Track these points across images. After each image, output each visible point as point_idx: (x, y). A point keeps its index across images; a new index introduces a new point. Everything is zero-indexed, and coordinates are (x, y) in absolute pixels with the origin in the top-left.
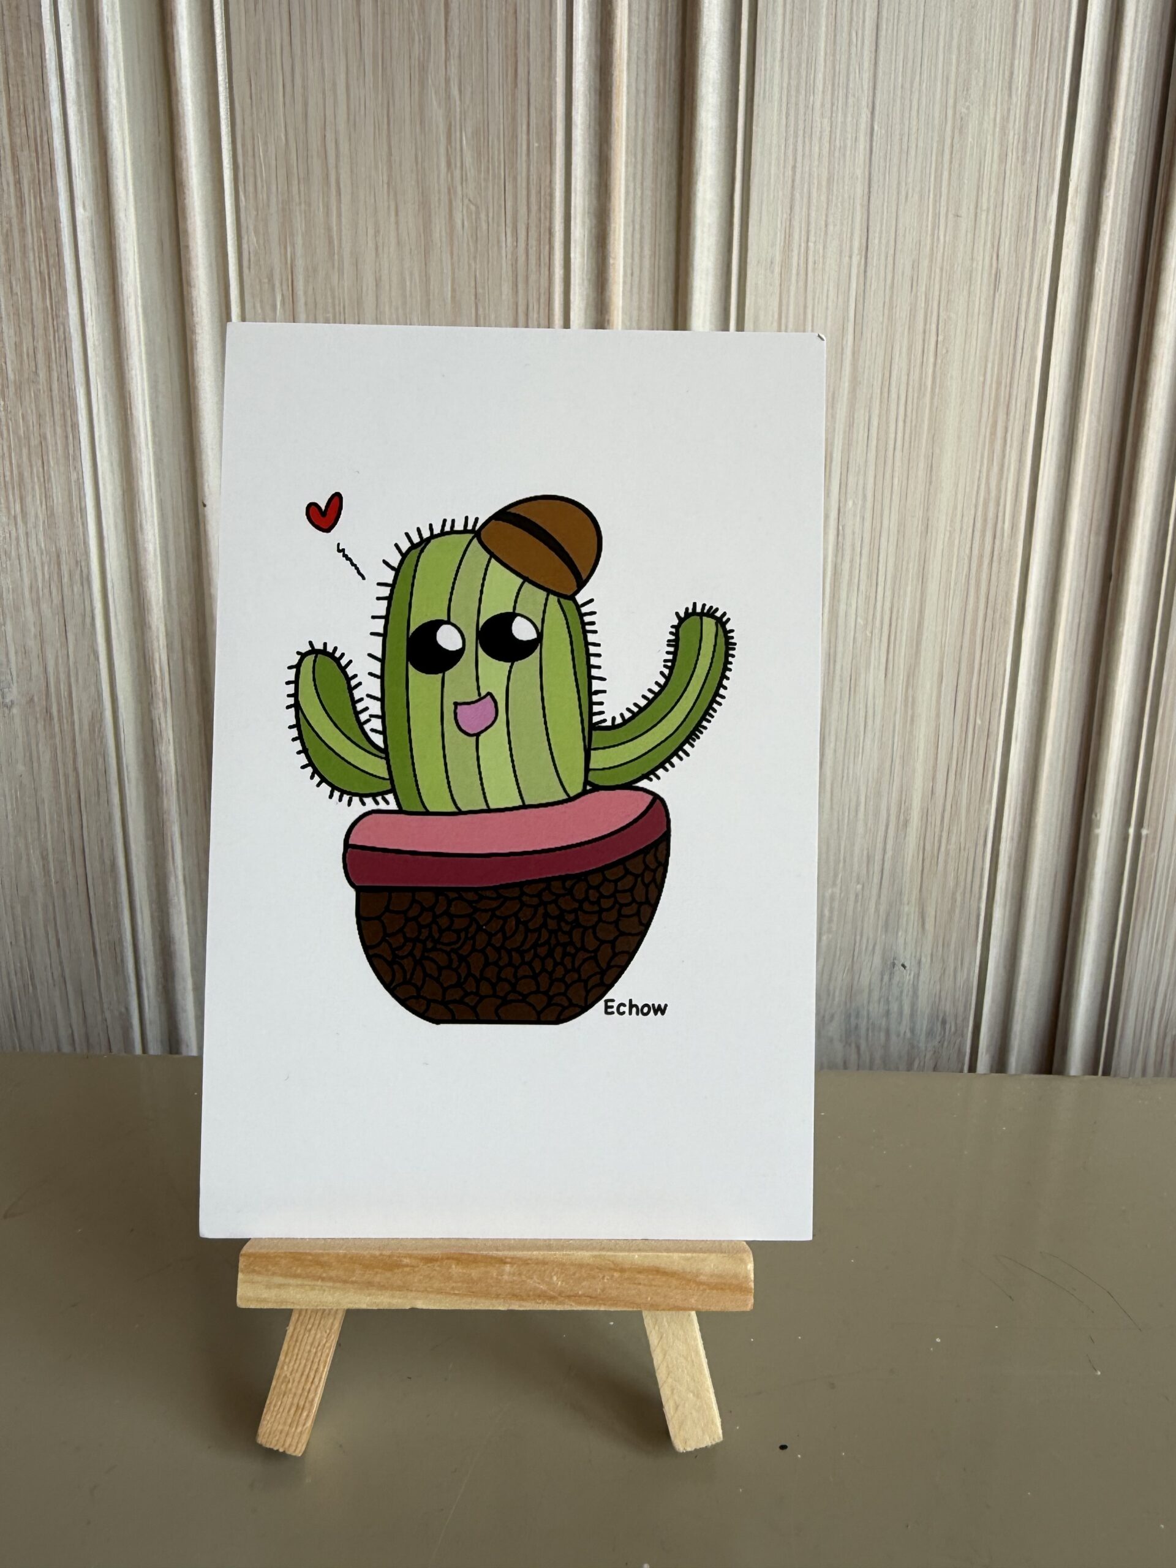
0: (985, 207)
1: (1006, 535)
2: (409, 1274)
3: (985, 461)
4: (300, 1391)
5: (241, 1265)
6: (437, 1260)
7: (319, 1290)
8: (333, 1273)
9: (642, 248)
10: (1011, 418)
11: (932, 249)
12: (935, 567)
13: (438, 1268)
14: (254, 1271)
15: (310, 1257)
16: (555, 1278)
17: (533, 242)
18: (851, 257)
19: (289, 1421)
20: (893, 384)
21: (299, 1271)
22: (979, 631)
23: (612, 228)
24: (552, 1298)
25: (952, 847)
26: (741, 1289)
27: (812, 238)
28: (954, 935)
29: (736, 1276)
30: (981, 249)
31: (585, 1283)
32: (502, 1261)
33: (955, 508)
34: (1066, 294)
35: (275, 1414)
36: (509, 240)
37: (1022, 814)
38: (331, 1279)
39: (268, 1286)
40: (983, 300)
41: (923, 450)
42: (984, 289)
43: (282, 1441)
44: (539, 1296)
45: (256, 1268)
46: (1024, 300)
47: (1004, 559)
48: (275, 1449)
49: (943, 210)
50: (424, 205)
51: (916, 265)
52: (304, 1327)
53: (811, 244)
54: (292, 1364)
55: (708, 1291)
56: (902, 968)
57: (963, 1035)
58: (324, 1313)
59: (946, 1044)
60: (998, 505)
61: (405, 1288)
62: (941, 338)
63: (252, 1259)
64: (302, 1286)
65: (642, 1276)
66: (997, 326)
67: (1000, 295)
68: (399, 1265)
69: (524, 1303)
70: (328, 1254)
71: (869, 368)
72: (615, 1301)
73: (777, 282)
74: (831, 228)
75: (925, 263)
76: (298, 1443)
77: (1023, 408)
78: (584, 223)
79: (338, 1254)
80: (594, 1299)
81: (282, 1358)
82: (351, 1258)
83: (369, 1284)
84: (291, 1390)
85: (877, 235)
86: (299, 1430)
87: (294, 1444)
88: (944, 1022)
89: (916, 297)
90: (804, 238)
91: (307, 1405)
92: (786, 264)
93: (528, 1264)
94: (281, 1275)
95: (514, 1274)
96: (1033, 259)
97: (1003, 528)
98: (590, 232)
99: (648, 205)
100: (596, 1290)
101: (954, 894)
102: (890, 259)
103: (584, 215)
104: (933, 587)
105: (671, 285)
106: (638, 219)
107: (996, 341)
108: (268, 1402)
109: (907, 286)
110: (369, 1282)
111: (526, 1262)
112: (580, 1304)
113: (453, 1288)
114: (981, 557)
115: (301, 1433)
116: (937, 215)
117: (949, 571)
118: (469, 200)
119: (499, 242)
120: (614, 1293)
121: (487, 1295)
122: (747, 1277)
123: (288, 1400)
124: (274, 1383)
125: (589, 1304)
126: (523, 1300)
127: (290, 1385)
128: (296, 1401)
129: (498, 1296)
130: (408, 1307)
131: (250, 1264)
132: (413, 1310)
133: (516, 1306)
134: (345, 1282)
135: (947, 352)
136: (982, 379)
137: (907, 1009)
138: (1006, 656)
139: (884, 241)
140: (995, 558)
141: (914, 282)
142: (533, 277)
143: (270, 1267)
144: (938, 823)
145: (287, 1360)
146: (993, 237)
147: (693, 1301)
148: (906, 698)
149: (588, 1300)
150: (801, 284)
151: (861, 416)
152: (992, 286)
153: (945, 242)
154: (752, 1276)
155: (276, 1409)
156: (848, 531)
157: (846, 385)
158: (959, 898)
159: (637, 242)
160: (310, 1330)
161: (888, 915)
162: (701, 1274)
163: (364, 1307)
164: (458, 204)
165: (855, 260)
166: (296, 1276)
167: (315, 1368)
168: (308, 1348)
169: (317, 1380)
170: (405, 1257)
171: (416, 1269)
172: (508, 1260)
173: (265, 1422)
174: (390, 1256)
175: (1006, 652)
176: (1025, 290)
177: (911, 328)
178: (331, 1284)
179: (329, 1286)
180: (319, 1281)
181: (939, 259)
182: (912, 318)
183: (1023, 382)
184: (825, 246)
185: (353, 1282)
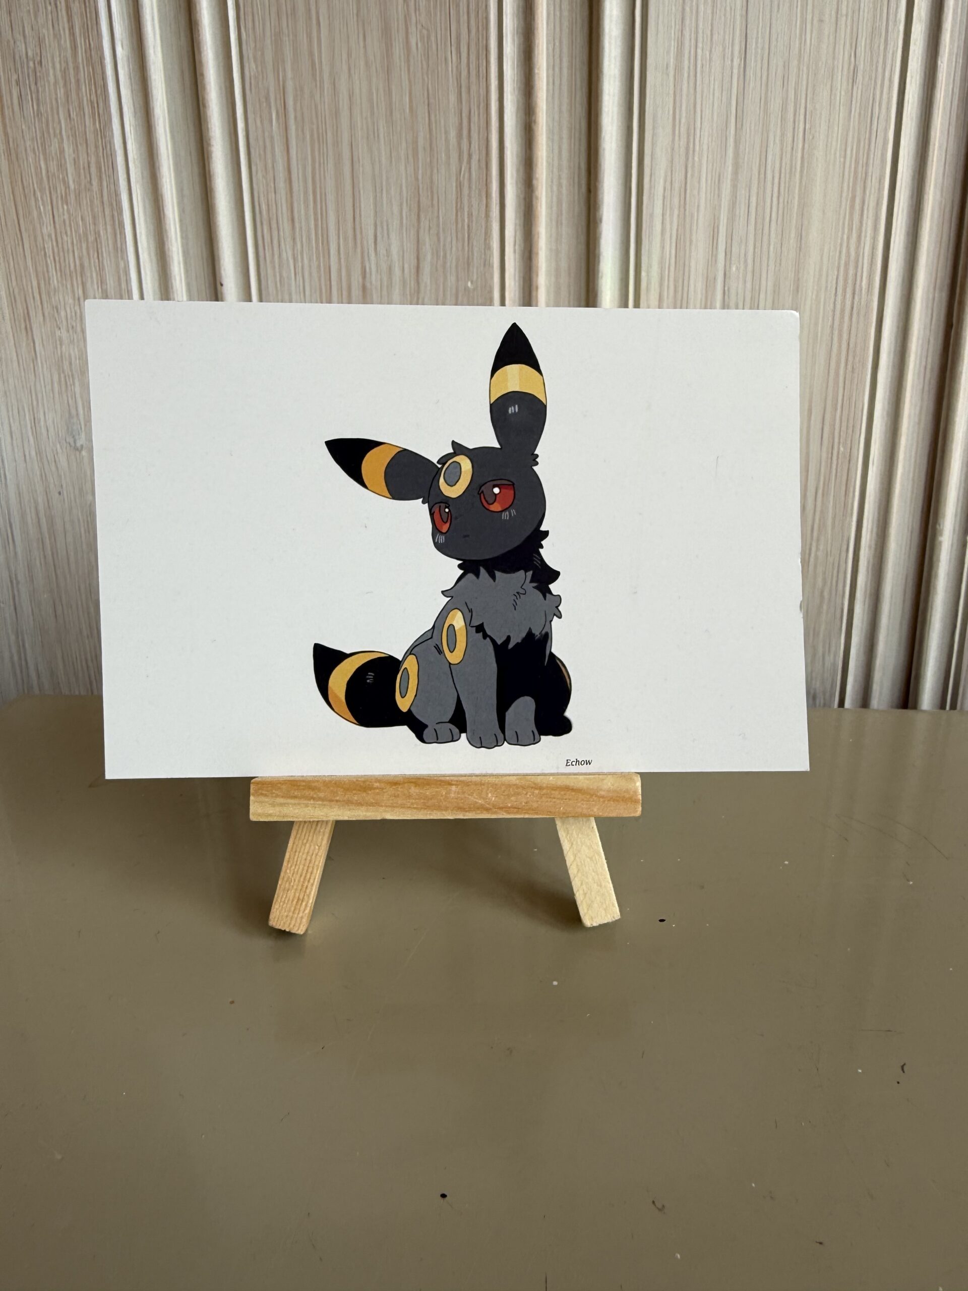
0: (844, 12)
1: (863, 291)
2: (378, 794)
3: (846, 230)
4: (300, 887)
5: (252, 791)
6: (399, 784)
7: (312, 807)
8: (322, 795)
9: (561, 60)
10: (868, 193)
11: (800, 50)
13: (401, 790)
14: (262, 794)
15: (304, 784)
16: (490, 795)
17: (473, 57)
18: (732, 61)
19: (293, 909)
20: (769, 167)
21: (296, 793)
22: (842, 371)
24: (488, 810)
25: (821, 553)
26: (632, 800)
27: (700, 45)
29: (627, 791)
30: (841, 48)
31: (513, 798)
32: (450, 784)
33: (821, 269)
34: (914, 85)
35: (281, 904)
36: (454, 58)
37: (878, 527)
38: (320, 799)
39: (273, 805)
40: (843, 93)
41: (794, 222)
42: (845, 83)
43: (288, 923)
44: (478, 808)
45: (264, 792)
46: (878, 93)
47: (862, 313)
48: (283, 929)
49: (809, 17)
50: (386, 31)
51: (786, 65)
52: (301, 841)
53: (699, 51)
54: (293, 867)
55: (606, 802)
58: (318, 824)
60: (856, 267)
61: (377, 804)
62: (808, 127)
63: (260, 786)
64: (299, 804)
65: (557, 793)
66: (855, 114)
67: (858, 89)
68: (371, 788)
69: (467, 814)
70: (318, 781)
71: (749, 153)
72: (535, 810)
73: (671, 84)
74: (715, 37)
75: (794, 63)
76: (300, 924)
77: (877, 184)
78: (513, 40)
79: (324, 782)
80: (518, 809)
81: (285, 864)
82: (335, 783)
83: (349, 802)
84: (293, 886)
85: (754, 40)
86: (301, 915)
87: (297, 925)
89: (787, 91)
90: (693, 46)
91: (306, 897)
92: (678, 68)
93: (468, 785)
94: (282, 797)
95: (458, 793)
96: (885, 56)
97: (861, 286)
98: (519, 48)
99: (566, 24)
100: (521, 803)
101: (822, 591)
102: (765, 61)
103: (513, 33)
105: (585, 90)
106: (557, 36)
107: (854, 127)
108: (276, 896)
109: (779, 83)
111: (467, 784)
112: (509, 813)
113: (412, 804)
114: (843, 311)
115: (302, 918)
116: (804, 22)
117: (816, 324)
118: (422, 26)
119: (446, 59)
120: (535, 805)
121: (439, 808)
122: (635, 792)
123: (291, 894)
124: (280, 882)
125: (517, 813)
126: (466, 811)
127: (292, 884)
128: (297, 895)
129: (446, 809)
130: (379, 818)
131: (259, 789)
132: (384, 821)
133: (461, 816)
134: (331, 801)
135: (813, 138)
136: (842, 159)
138: (864, 395)
139: (760, 45)
140: (855, 313)
141: (785, 80)
142: (474, 88)
143: (274, 791)
145: (289, 865)
146: (851, 38)
147: (595, 810)
149: (515, 810)
150: (692, 84)
151: (742, 193)
152: (851, 81)
153: (811, 43)
154: (640, 791)
155: (283, 899)
156: (733, 292)
157: (730, 169)
158: (826, 594)
159: (557, 56)
160: (306, 843)
162: (601, 790)
163: (346, 818)
164: (412, 29)
165: (736, 62)
166: (295, 797)
167: (310, 870)
168: (304, 856)
169: (311, 881)
170: (376, 782)
171: (385, 790)
172: (453, 783)
173: (275, 910)
174: (364, 782)
175: (864, 391)
176: (879, 83)
177: (783, 119)
178: (320, 803)
179: (319, 804)
180: (312, 800)
181: (806, 59)
182: (784, 109)
183: (878, 162)
184: (711, 51)
185: (337, 801)
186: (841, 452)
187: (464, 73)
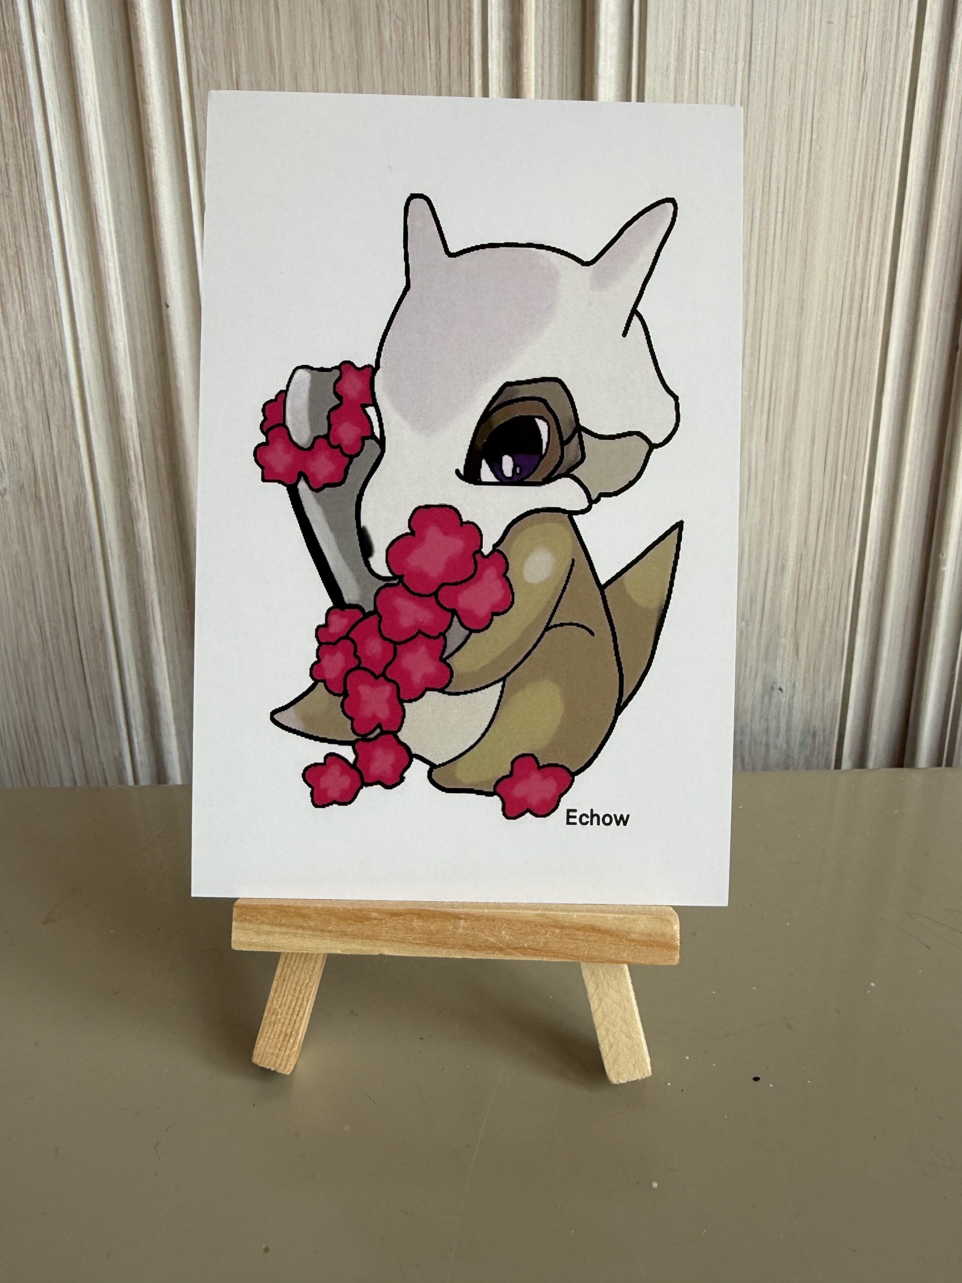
0: (854, 13)
1: (869, 313)
2: (376, 925)
3: (853, 247)
4: (287, 1021)
5: (234, 915)
6: (400, 914)
7: (301, 937)
8: (312, 924)
9: (551, 59)
10: (875, 208)
11: (807, 54)
12: (809, 343)
13: (402, 922)
14: (245, 920)
15: (291, 912)
17: (454, 53)
18: (736, 63)
19: (279, 1045)
20: (774, 178)
21: (283, 921)
22: (846, 399)
23: (525, 39)
24: (501, 950)
25: (822, 587)
26: (668, 946)
27: (702, 46)
28: (823, 662)
29: (663, 935)
30: (851, 53)
31: (530, 938)
32: (458, 917)
33: (826, 291)
34: (924, 92)
35: (267, 1039)
36: (433, 53)
37: (880, 558)
38: (310, 928)
39: (258, 933)
40: (852, 101)
41: (799, 236)
42: (854, 90)
43: (273, 1061)
44: (490, 948)
45: (248, 918)
46: (888, 100)
47: (868, 334)
48: (268, 1068)
49: (817, 18)
50: (355, 23)
51: (793, 69)
52: (290, 969)
53: (702, 52)
54: (280, 998)
55: (638, 947)
56: (779, 691)
57: (829, 745)
58: (306, 957)
59: (816, 753)
60: (863, 285)
61: (374, 937)
62: (815, 137)
63: (243, 910)
64: (286, 933)
65: (580, 933)
66: (863, 125)
67: (867, 96)
68: (368, 918)
69: (477, 953)
70: (308, 908)
71: (753, 165)
72: (556, 953)
73: (672, 87)
74: (719, 35)
75: (802, 66)
76: (287, 1063)
77: (885, 200)
78: (499, 34)
79: (316, 908)
80: (536, 951)
81: (271, 994)
82: (327, 911)
83: (344, 934)
84: (280, 1020)
85: (759, 42)
86: (288, 1052)
87: (284, 1064)
88: (814, 735)
90: (695, 45)
91: (294, 1032)
92: (679, 71)
93: (479, 919)
94: (268, 924)
95: (467, 929)
96: (895, 62)
98: (505, 44)
99: (556, 18)
100: (539, 944)
101: (823, 626)
102: (771, 64)
103: (499, 29)
104: (807, 359)
106: (547, 31)
107: (862, 138)
108: (261, 1030)
109: (785, 90)
110: (343, 932)
112: (525, 955)
113: (415, 939)
114: (848, 333)
115: (290, 1055)
116: (811, 22)
117: (821, 347)
118: (397, 16)
119: (423, 55)
120: (556, 947)
121: (445, 945)
122: (673, 936)
123: (278, 1028)
124: (265, 1015)
125: (535, 955)
126: (476, 950)
127: (279, 1017)
128: (284, 1029)
129: (454, 946)
130: (377, 953)
131: (242, 914)
132: (382, 956)
133: (469, 955)
134: (323, 931)
136: (850, 172)
137: (783, 725)
138: (868, 421)
139: (765, 48)
140: (861, 334)
141: (791, 87)
143: (259, 917)
144: (810, 568)
145: (276, 996)
146: (861, 42)
147: (625, 955)
148: (784, 458)
149: (533, 952)
152: (860, 88)
153: (819, 47)
154: (678, 936)
155: (268, 1035)
158: (827, 629)
159: (546, 53)
160: (295, 972)
161: (768, 646)
162: (633, 932)
163: (339, 952)
164: (385, 19)
165: (741, 65)
166: (281, 925)
167: (299, 1003)
168: (293, 987)
169: (301, 1015)
170: (374, 912)
171: (383, 922)
172: (463, 916)
173: (259, 1046)
174: (360, 910)
175: (868, 417)
176: (891, 90)
177: (789, 128)
178: (311, 932)
179: (310, 935)
180: (301, 930)
181: (814, 63)
182: (790, 118)
183: (886, 175)
184: (713, 53)
185: (330, 931)
186: (843, 482)
187: (445, 71)
